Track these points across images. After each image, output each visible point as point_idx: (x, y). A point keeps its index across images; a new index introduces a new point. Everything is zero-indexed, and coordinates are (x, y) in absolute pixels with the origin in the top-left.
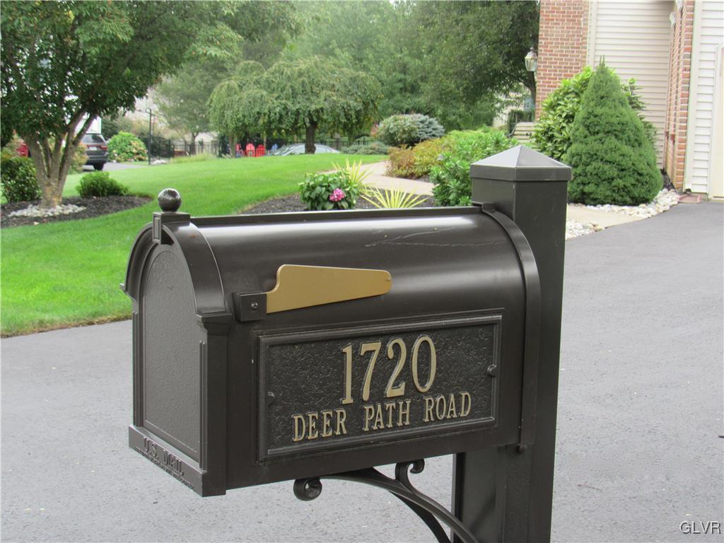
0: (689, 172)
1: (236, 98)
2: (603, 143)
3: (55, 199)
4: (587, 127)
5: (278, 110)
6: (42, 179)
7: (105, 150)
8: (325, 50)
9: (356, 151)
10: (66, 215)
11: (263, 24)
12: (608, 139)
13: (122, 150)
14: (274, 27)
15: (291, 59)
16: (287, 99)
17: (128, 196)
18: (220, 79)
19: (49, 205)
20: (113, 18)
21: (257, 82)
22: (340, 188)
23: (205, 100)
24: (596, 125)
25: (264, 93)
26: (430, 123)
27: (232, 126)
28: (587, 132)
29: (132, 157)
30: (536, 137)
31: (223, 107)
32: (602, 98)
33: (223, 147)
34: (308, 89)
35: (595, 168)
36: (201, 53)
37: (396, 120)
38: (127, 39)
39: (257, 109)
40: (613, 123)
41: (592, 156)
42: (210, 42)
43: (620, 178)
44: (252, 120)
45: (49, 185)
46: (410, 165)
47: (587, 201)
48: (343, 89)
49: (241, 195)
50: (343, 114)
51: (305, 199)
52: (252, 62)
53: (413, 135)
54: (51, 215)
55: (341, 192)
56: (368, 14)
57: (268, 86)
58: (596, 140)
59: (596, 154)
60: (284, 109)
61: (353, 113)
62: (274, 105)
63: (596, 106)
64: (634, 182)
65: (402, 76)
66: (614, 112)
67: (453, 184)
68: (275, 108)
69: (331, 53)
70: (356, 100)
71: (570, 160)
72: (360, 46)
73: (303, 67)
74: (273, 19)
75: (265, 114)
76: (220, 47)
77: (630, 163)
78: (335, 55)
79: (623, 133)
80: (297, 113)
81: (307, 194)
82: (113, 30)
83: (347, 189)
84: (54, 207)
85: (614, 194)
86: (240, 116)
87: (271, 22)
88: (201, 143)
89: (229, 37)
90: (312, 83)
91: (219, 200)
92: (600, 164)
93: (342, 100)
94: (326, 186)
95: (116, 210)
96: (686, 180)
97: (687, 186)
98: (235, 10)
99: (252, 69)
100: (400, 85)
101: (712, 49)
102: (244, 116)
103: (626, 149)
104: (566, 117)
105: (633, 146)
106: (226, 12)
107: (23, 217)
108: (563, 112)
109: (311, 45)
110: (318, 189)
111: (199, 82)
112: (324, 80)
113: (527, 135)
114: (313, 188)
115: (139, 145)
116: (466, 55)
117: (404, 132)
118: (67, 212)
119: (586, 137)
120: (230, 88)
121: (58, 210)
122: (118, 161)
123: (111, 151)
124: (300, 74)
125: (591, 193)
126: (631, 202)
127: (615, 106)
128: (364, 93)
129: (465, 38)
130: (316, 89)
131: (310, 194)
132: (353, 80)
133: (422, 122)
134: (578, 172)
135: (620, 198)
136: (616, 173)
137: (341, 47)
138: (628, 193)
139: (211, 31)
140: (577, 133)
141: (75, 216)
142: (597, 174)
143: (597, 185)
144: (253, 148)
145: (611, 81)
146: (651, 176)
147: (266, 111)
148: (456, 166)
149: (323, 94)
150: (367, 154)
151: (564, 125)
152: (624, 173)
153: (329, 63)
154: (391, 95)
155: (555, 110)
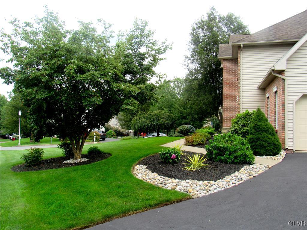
0: (287, 143)
1: (138, 121)
2: (261, 135)
3: (78, 157)
4: (255, 129)
5: (149, 124)
6: (74, 150)
7: (105, 135)
8: (161, 108)
9: (172, 136)
10: (81, 162)
11: (146, 99)
12: (263, 133)
13: (110, 135)
14: (149, 100)
15: (152, 111)
16: (152, 121)
17: (103, 154)
18: (134, 117)
19: (76, 159)
20: (95, 97)
21: (144, 117)
22: (174, 154)
23: (130, 122)
24: (258, 129)
25: (146, 120)
26: (192, 127)
27: (137, 129)
28: (255, 131)
29: (112, 137)
30: (232, 132)
31: (135, 124)
32: (260, 119)
33: (136, 134)
34: (157, 118)
35: (259, 143)
36: (125, 108)
37: (183, 127)
38: (100, 103)
39: (144, 124)
40: (265, 128)
41: (258, 139)
42: (128, 104)
43: (269, 147)
44: (142, 127)
45: (76, 152)
46: (192, 142)
47: (257, 154)
48: (166, 118)
49: (140, 154)
50: (167, 125)
51: (161, 158)
52: (142, 112)
53: (188, 131)
54: (76, 162)
55: (174, 155)
56: (172, 99)
57: (147, 118)
58: (259, 134)
59: (259, 138)
60: (151, 124)
61: (169, 125)
62: (148, 123)
63: (258, 122)
64: (273, 148)
65: (181, 115)
66: (264, 124)
67: (214, 151)
68: (148, 124)
69: (163, 109)
70: (170, 121)
71: (250, 140)
72: (170, 107)
73: (156, 113)
74: (149, 97)
75: (146, 126)
76: (131, 106)
77: (272, 141)
78: (164, 110)
79: (268, 131)
80: (155, 125)
81: (162, 156)
82: (95, 101)
83: (177, 154)
84: (78, 159)
85: (267, 152)
86: (139, 126)
87: (148, 98)
88: (130, 132)
89: (134, 103)
90: (158, 117)
91: (132, 156)
92: (261, 142)
93: (167, 121)
94: (169, 154)
95: (98, 160)
96: (286, 145)
97: (286, 147)
98: (136, 94)
99: (143, 114)
100: (181, 117)
101: (291, 102)
102: (140, 126)
103: (270, 136)
104: (242, 125)
105: (272, 135)
106: (133, 94)
107: (67, 163)
108: (240, 124)
109: (158, 107)
110: (167, 154)
111: (129, 117)
112: (161, 116)
113: (227, 131)
114: (165, 154)
115: (114, 133)
116: (200, 109)
117: (185, 130)
118: (82, 161)
119: (255, 133)
120: (137, 119)
121: (79, 160)
122: (109, 138)
123: (107, 135)
124: (155, 115)
125: (259, 152)
126: (272, 155)
127: (265, 122)
128: (172, 119)
129: (199, 104)
130: (159, 119)
131: (164, 156)
132: (169, 116)
133: (190, 127)
134: (253, 144)
135: (269, 153)
136: (267, 145)
137: (165, 107)
138: (272, 152)
139: (128, 101)
140: (252, 131)
141: (84, 163)
142: (260, 145)
143: (261, 149)
144: (143, 134)
145: (262, 114)
146: (279, 145)
147: (146, 125)
148: (215, 145)
149: (161, 120)
150: (175, 137)
151: (241, 128)
152: (270, 145)
153: (163, 112)
154: (178, 120)
155: (237, 124)
